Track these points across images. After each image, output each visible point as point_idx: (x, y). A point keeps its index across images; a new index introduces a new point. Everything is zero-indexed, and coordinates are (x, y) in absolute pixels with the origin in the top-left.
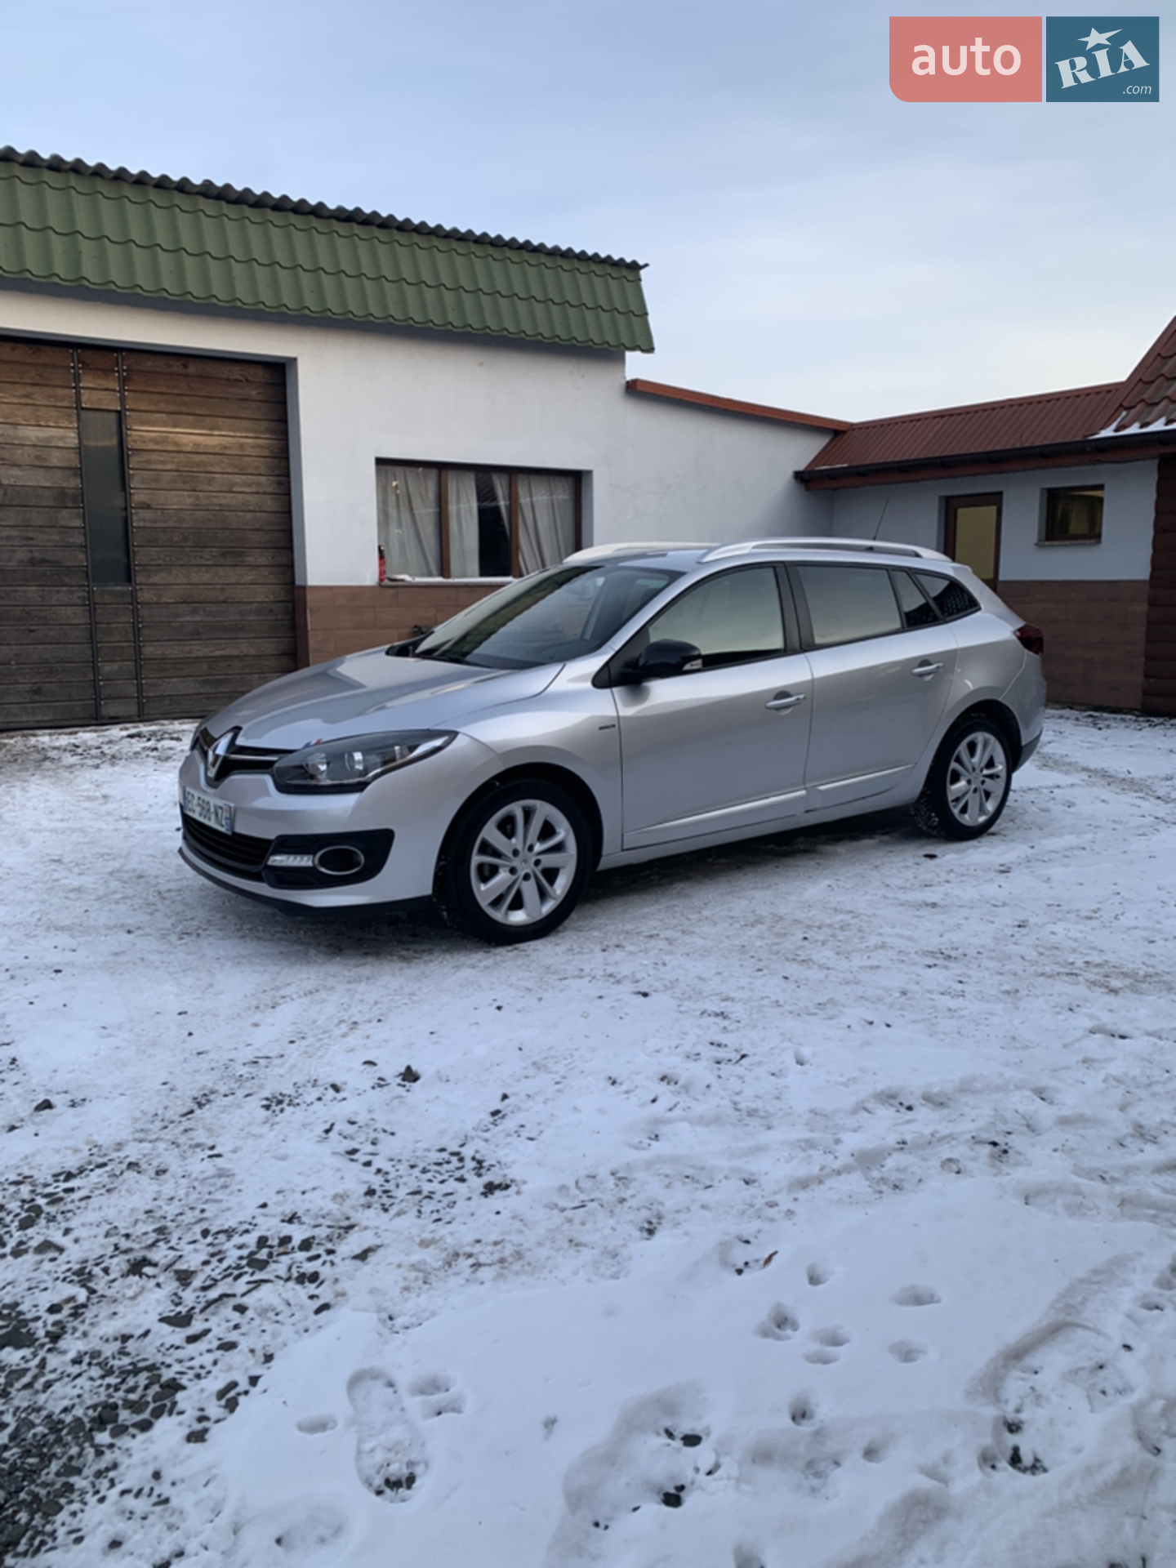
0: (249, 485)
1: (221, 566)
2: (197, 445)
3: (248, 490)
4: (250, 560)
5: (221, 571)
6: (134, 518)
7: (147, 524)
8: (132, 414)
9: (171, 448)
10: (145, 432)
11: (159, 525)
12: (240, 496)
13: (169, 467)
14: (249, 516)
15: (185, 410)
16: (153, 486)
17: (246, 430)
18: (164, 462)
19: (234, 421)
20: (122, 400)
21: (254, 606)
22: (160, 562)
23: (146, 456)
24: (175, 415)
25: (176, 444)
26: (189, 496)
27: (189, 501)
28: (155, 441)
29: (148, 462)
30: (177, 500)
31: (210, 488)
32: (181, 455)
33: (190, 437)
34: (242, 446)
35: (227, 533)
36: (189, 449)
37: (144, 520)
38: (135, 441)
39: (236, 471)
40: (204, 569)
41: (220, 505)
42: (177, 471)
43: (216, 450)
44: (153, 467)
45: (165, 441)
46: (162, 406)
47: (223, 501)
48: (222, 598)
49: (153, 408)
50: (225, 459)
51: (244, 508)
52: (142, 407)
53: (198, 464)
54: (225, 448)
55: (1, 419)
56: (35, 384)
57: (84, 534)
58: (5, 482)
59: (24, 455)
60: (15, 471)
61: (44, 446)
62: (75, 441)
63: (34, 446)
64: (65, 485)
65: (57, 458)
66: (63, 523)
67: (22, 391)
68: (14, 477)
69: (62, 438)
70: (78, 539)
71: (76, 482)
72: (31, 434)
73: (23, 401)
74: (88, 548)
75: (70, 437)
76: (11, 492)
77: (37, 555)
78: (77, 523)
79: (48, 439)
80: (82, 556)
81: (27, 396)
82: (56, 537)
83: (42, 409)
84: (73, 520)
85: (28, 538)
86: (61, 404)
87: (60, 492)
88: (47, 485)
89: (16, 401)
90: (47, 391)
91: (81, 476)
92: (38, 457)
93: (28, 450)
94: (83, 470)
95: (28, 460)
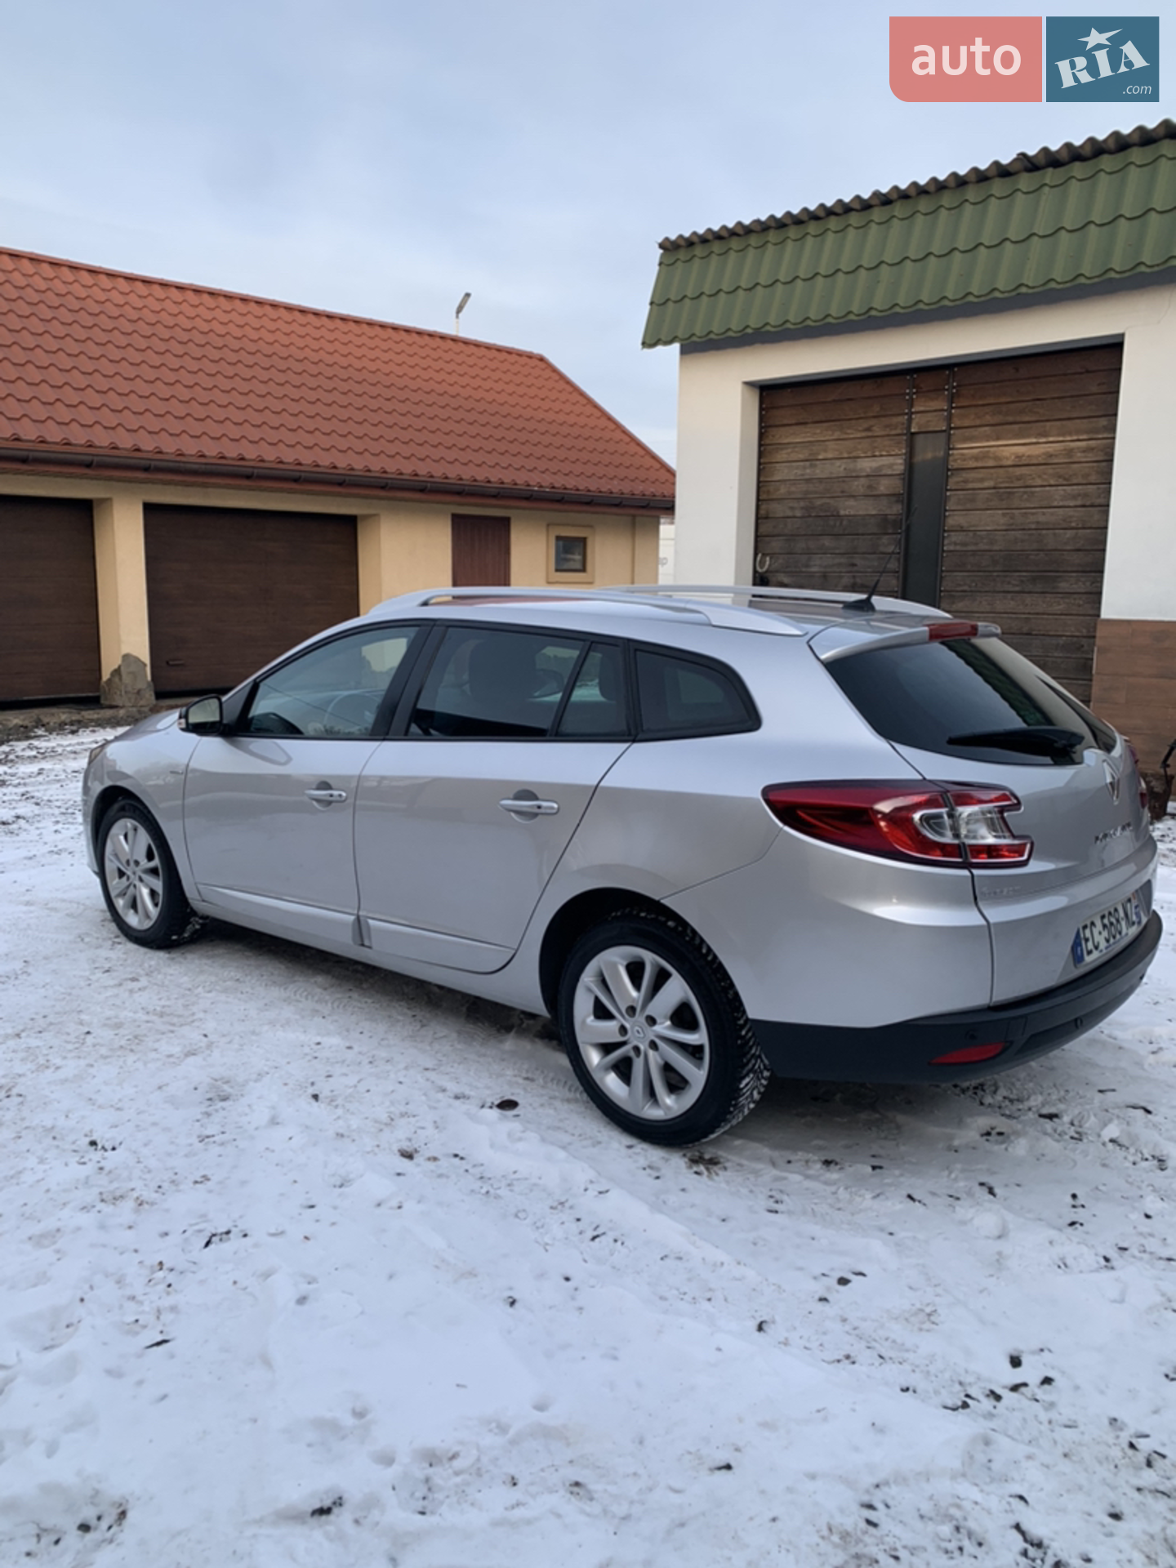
0: (1074, 497)
1: (1030, 592)
2: (1018, 457)
3: (1072, 503)
4: (1063, 586)
5: (1028, 599)
6: (946, 542)
7: (958, 548)
8: (957, 432)
9: (991, 463)
10: (967, 449)
11: (970, 548)
12: (1060, 511)
13: (986, 484)
14: (1070, 533)
15: (1010, 419)
16: (969, 506)
17: (1078, 432)
18: (982, 480)
19: (1064, 423)
20: (949, 418)
21: (1062, 641)
22: (966, 588)
23: (965, 475)
24: (1000, 428)
25: (996, 458)
26: (1004, 515)
27: (1003, 521)
28: (976, 458)
29: (966, 481)
30: (990, 520)
31: (1028, 505)
32: (1001, 471)
33: (1011, 449)
34: (1070, 452)
35: (1042, 555)
36: (1009, 463)
37: (955, 544)
38: (955, 460)
39: (1061, 481)
40: (1009, 596)
41: (1038, 523)
42: (994, 488)
43: (1041, 460)
44: (970, 486)
45: (985, 456)
46: (988, 419)
47: (1042, 519)
48: (1025, 630)
49: (978, 422)
50: (1050, 470)
51: (1065, 526)
52: (967, 423)
53: (1019, 478)
54: (1051, 456)
55: (846, 455)
56: (874, 417)
57: (899, 560)
58: (842, 513)
59: (859, 486)
60: (851, 502)
61: (875, 475)
62: (902, 467)
63: (868, 476)
64: (888, 512)
65: (884, 486)
66: (882, 549)
67: (865, 424)
68: (849, 508)
69: (891, 466)
70: (893, 565)
71: (897, 509)
72: (867, 465)
73: (864, 434)
74: (901, 574)
75: (898, 464)
76: (845, 523)
77: (859, 581)
78: (891, 549)
79: (880, 468)
80: (894, 582)
81: (868, 429)
82: (876, 564)
83: (879, 440)
84: (888, 544)
85: (854, 565)
86: (893, 432)
87: (884, 519)
88: (874, 512)
89: (859, 435)
90: (886, 421)
91: (902, 502)
92: (870, 487)
93: (863, 481)
94: (905, 496)
95: (862, 490)
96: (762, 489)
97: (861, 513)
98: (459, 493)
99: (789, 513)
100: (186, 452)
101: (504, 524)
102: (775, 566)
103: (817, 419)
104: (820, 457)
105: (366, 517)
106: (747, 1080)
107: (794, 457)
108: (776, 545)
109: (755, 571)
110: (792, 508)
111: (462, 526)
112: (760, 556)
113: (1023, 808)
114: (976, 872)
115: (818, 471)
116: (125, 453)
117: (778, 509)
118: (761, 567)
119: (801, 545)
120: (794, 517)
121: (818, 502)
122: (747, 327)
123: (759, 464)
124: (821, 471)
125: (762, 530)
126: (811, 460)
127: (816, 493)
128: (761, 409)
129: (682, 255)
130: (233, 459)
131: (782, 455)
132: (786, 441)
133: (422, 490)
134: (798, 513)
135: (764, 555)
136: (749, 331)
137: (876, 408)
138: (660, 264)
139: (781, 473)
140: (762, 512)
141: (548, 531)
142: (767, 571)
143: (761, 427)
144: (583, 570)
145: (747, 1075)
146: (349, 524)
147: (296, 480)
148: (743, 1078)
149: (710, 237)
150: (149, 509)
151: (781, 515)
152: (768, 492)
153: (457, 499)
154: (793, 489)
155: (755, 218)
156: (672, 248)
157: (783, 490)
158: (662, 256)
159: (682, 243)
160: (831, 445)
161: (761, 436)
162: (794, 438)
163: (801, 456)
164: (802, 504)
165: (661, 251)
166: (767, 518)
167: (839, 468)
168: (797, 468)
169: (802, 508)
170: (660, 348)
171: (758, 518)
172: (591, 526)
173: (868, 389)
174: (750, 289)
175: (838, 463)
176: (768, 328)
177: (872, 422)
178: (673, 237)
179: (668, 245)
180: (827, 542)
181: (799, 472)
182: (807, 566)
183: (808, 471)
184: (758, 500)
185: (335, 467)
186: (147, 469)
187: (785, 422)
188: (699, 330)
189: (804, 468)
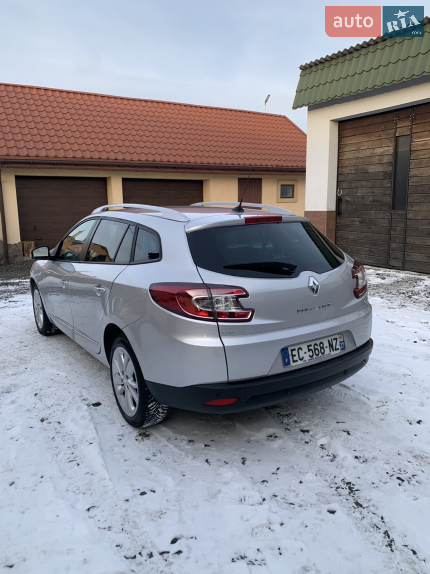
6: (410, 182)
7: (415, 184)
8: (414, 135)
9: (428, 147)
10: (417, 142)
11: (419, 184)
16: (419, 166)
18: (425, 155)
20: (412, 129)
22: (416, 201)
23: (417, 153)
28: (422, 145)
29: (417, 156)
30: (427, 172)
37: (413, 182)
38: (413, 147)
42: (429, 158)
44: (420, 157)
45: (426, 144)
46: (427, 128)
49: (423, 130)
52: (419, 131)
55: (371, 147)
56: (382, 131)
57: (391, 190)
58: (369, 171)
59: (376, 160)
60: (373, 167)
61: (382, 155)
62: (393, 151)
63: (379, 155)
64: (387, 170)
65: (386, 159)
66: (385, 185)
67: (378, 134)
68: (372, 169)
69: (388, 151)
70: (389, 192)
71: (391, 168)
72: (379, 151)
73: (378, 138)
74: (392, 195)
75: (391, 150)
76: (370, 175)
77: (376, 199)
78: (389, 185)
79: (384, 152)
80: (389, 199)
81: (379, 136)
82: (382, 191)
83: (383, 140)
84: (388, 184)
85: (374, 192)
86: (389, 137)
87: (385, 173)
88: (381, 170)
89: (376, 139)
90: (386, 132)
91: (392, 165)
92: (380, 160)
93: (377, 157)
94: (394, 163)
95: (377, 162)
96: (340, 163)
97: (376, 171)
98: (238, 170)
99: (350, 172)
100: (134, 159)
101: (260, 181)
102: (344, 193)
103: (360, 133)
104: (361, 149)
105: (206, 180)
106: (152, 404)
107: (351, 149)
108: (345, 185)
109: (337, 196)
110: (351, 170)
111: (242, 182)
112: (339, 189)
113: (250, 297)
114: (220, 323)
115: (360, 154)
116: (112, 161)
117: (346, 171)
118: (339, 194)
119: (354, 185)
120: (352, 173)
121: (360, 167)
122: (329, 98)
123: (339, 152)
124: (361, 154)
125: (340, 179)
126: (358, 150)
127: (359, 163)
128: (339, 130)
129: (308, 71)
130: (151, 161)
131: (347, 149)
132: (348, 143)
133: (224, 170)
134: (353, 172)
135: (340, 189)
136: (330, 99)
137: (383, 127)
138: (300, 76)
139: (347, 156)
140: (340, 172)
141: (277, 182)
142: (341, 196)
143: (339, 138)
144: (293, 197)
145: (151, 402)
146: (200, 183)
147: (175, 168)
148: (150, 403)
149: (317, 63)
150: (124, 180)
151: (347, 173)
152: (342, 164)
153: (238, 172)
154: (351, 162)
155: (333, 53)
156: (304, 68)
157: (347, 163)
158: (302, 72)
159: (308, 66)
160: (365, 143)
161: (339, 141)
162: (351, 141)
163: (354, 149)
164: (354, 168)
165: (301, 71)
166: (341, 174)
167: (368, 153)
168: (352, 153)
169: (354, 170)
170: (298, 109)
171: (338, 174)
172: (296, 180)
173: (379, 119)
174: (331, 82)
175: (368, 151)
176: (336, 97)
177: (381, 133)
178: (304, 64)
179: (303, 68)
180: (364, 183)
181: (353, 155)
182: (356, 193)
183: (357, 154)
184: (338, 167)
185: (189, 163)
186: (119, 166)
187: (348, 135)
188: (312, 101)
189: (355, 153)
